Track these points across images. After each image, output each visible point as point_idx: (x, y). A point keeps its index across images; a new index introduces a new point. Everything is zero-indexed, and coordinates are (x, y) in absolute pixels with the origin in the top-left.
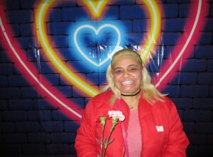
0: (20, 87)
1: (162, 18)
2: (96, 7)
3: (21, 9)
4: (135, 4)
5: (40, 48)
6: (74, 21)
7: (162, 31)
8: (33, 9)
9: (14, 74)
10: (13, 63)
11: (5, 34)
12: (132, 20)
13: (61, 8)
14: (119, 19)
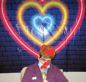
0: (11, 42)
1: (68, 15)
2: (42, 10)
3: (12, 9)
4: (58, 9)
5: (20, 26)
6: (34, 15)
7: (68, 20)
8: (17, 10)
9: (8, 36)
10: (8, 32)
11: (5, 20)
12: (57, 15)
13: (28, 10)
14: (51, 15)
